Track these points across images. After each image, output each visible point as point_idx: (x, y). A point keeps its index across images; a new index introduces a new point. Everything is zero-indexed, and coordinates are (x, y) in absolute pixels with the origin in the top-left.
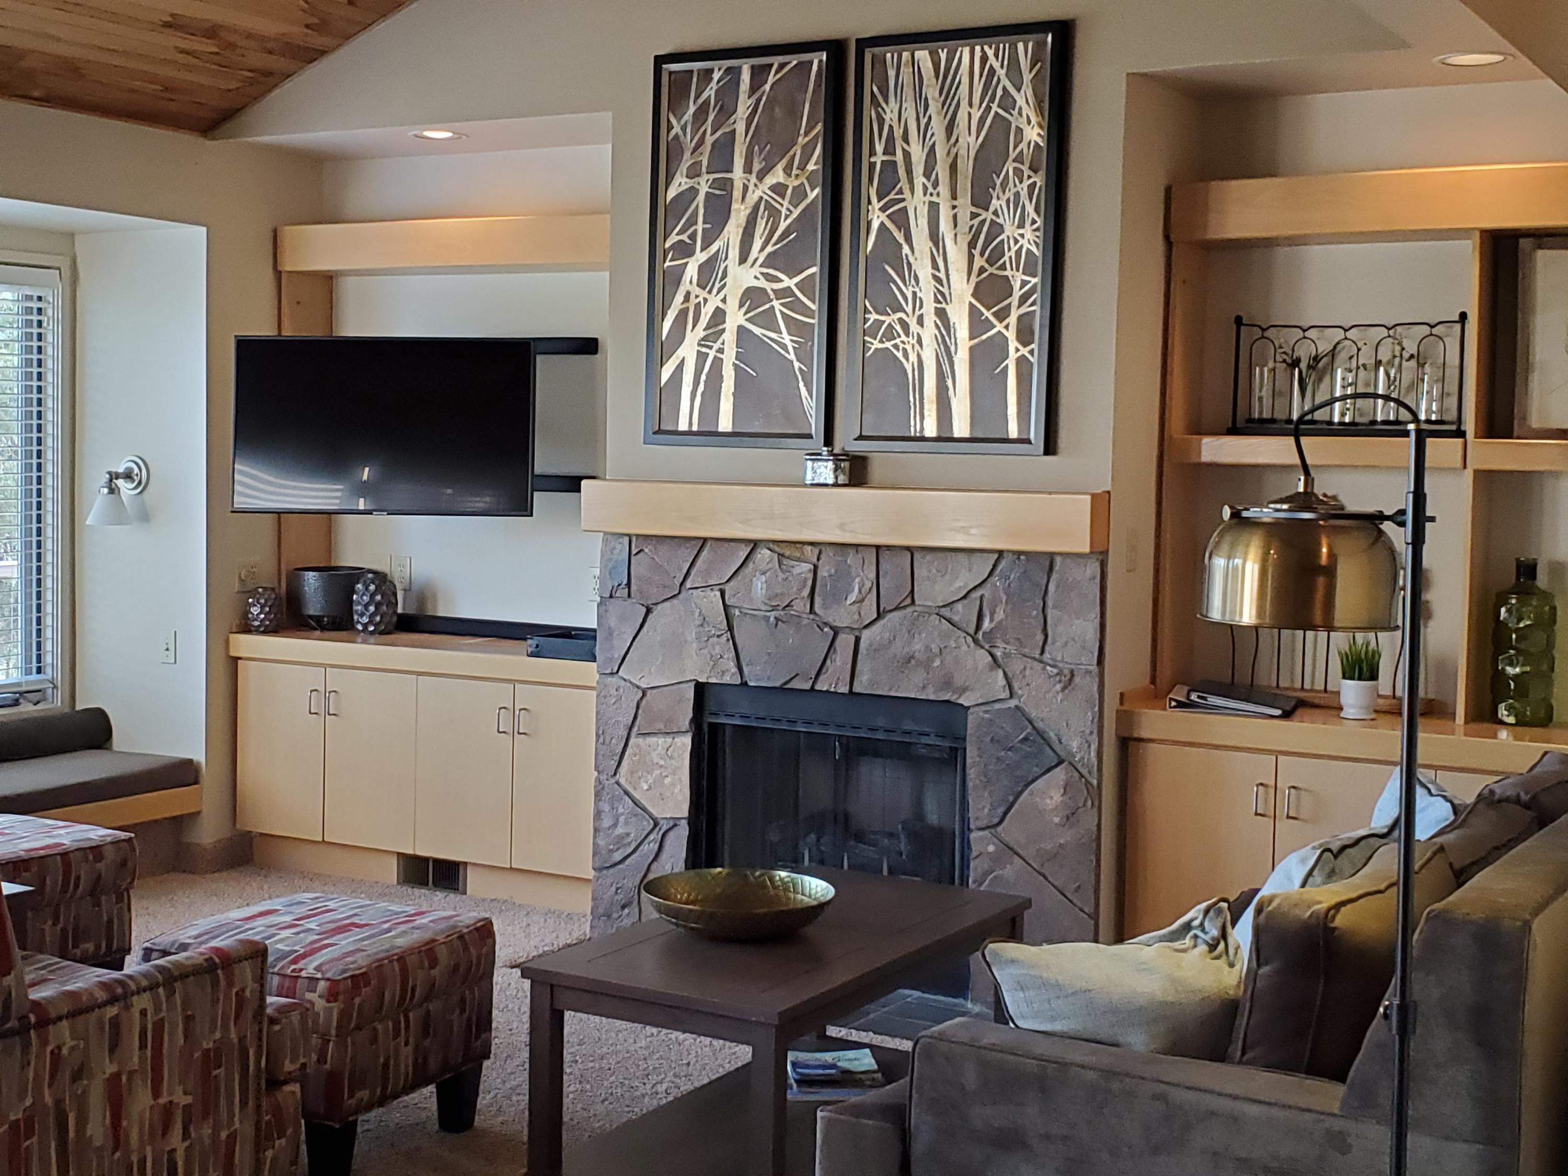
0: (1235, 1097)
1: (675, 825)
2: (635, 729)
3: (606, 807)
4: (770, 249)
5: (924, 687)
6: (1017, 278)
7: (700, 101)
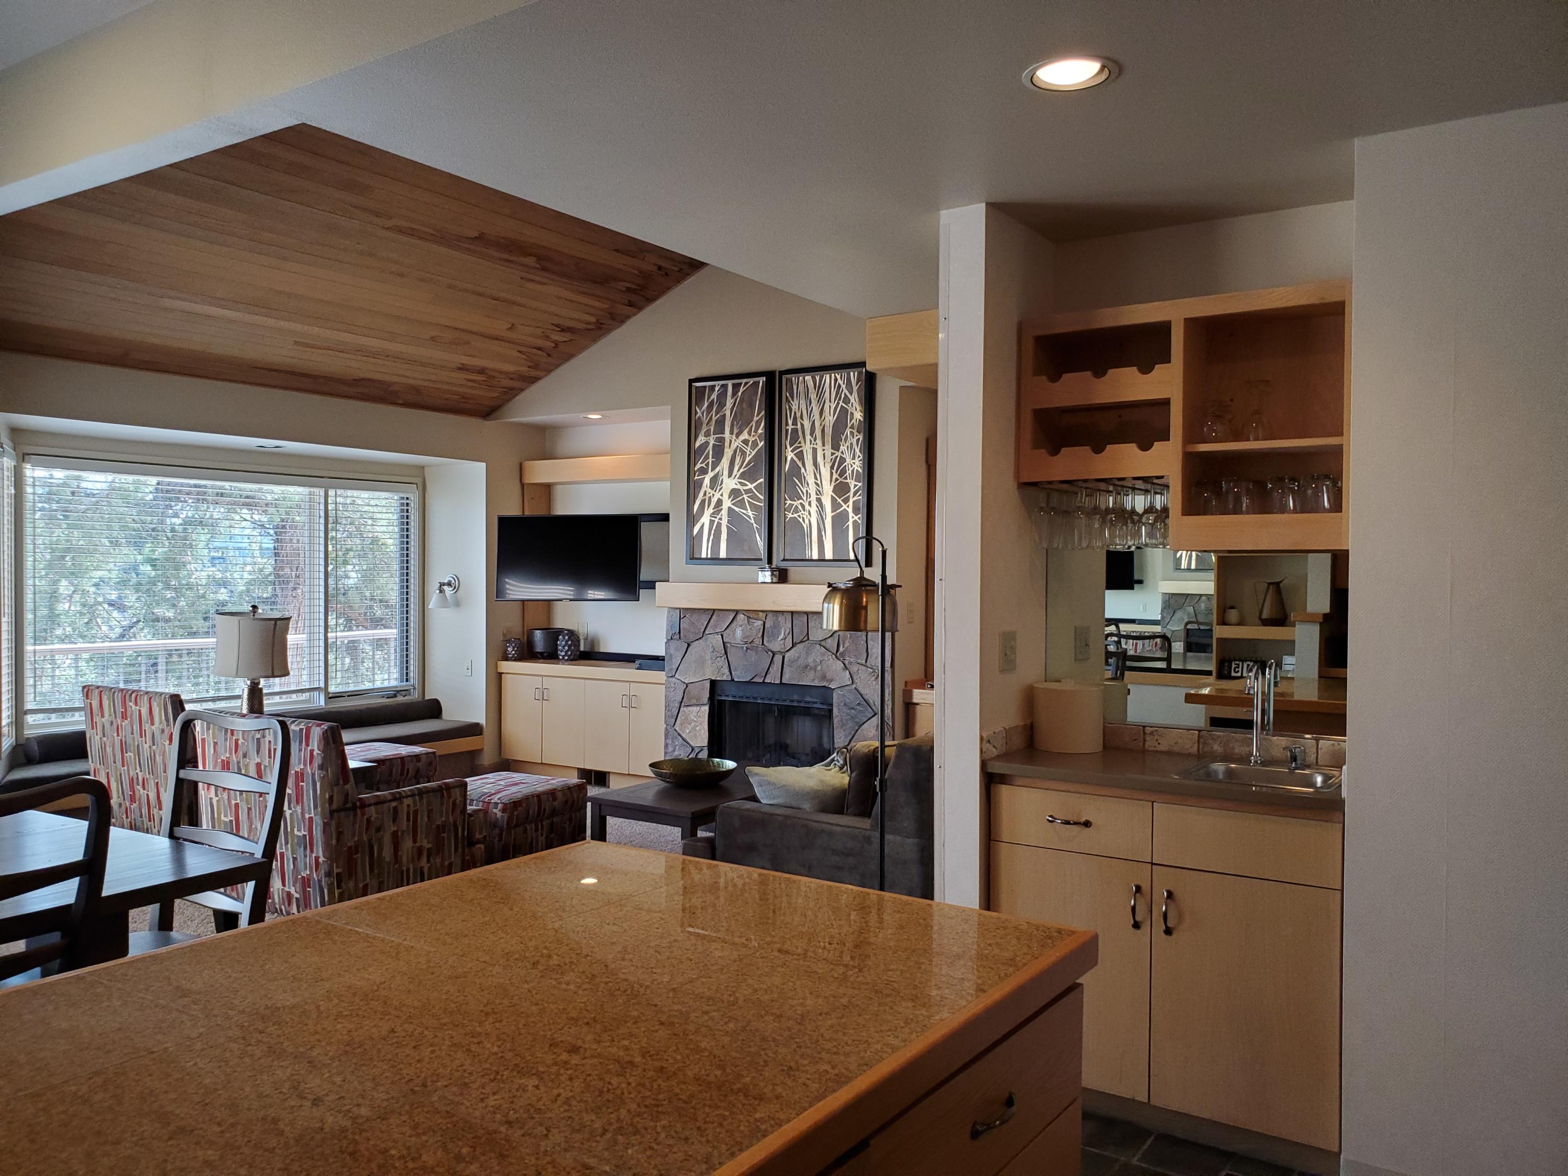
0: (832, 824)
1: (702, 750)
2: (683, 704)
3: (669, 742)
4: (742, 470)
5: (814, 680)
6: (852, 483)
7: (710, 400)
